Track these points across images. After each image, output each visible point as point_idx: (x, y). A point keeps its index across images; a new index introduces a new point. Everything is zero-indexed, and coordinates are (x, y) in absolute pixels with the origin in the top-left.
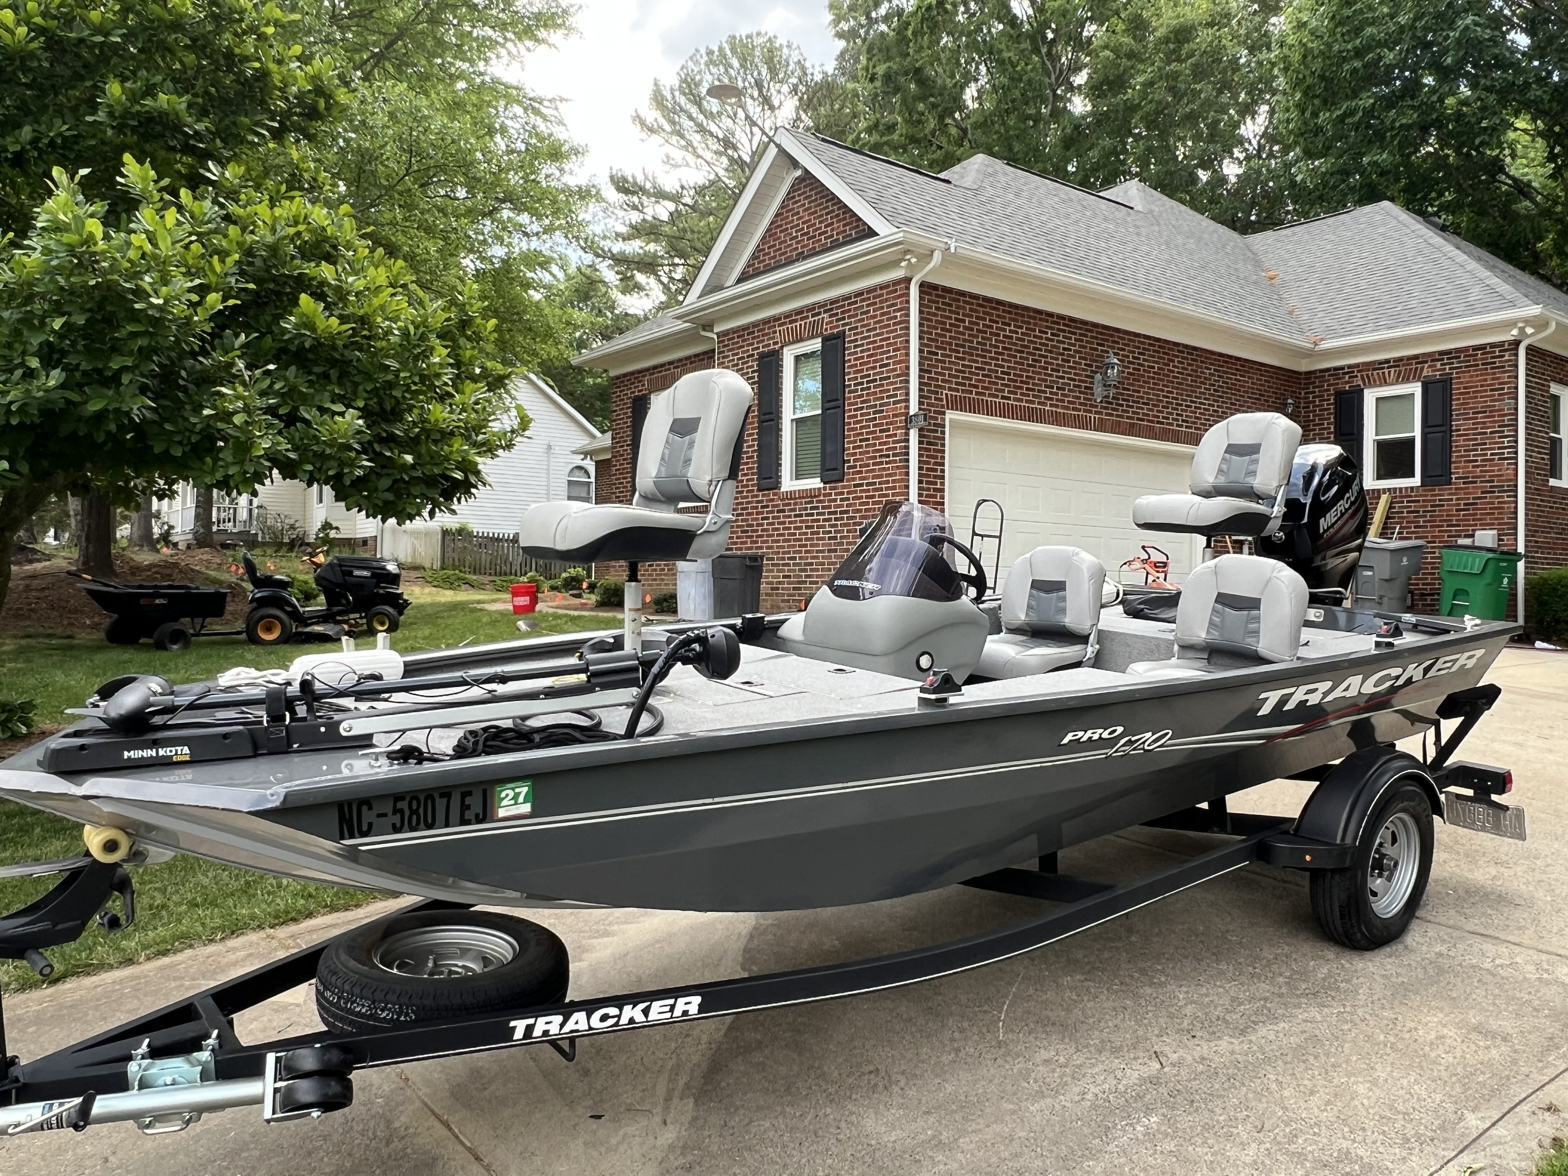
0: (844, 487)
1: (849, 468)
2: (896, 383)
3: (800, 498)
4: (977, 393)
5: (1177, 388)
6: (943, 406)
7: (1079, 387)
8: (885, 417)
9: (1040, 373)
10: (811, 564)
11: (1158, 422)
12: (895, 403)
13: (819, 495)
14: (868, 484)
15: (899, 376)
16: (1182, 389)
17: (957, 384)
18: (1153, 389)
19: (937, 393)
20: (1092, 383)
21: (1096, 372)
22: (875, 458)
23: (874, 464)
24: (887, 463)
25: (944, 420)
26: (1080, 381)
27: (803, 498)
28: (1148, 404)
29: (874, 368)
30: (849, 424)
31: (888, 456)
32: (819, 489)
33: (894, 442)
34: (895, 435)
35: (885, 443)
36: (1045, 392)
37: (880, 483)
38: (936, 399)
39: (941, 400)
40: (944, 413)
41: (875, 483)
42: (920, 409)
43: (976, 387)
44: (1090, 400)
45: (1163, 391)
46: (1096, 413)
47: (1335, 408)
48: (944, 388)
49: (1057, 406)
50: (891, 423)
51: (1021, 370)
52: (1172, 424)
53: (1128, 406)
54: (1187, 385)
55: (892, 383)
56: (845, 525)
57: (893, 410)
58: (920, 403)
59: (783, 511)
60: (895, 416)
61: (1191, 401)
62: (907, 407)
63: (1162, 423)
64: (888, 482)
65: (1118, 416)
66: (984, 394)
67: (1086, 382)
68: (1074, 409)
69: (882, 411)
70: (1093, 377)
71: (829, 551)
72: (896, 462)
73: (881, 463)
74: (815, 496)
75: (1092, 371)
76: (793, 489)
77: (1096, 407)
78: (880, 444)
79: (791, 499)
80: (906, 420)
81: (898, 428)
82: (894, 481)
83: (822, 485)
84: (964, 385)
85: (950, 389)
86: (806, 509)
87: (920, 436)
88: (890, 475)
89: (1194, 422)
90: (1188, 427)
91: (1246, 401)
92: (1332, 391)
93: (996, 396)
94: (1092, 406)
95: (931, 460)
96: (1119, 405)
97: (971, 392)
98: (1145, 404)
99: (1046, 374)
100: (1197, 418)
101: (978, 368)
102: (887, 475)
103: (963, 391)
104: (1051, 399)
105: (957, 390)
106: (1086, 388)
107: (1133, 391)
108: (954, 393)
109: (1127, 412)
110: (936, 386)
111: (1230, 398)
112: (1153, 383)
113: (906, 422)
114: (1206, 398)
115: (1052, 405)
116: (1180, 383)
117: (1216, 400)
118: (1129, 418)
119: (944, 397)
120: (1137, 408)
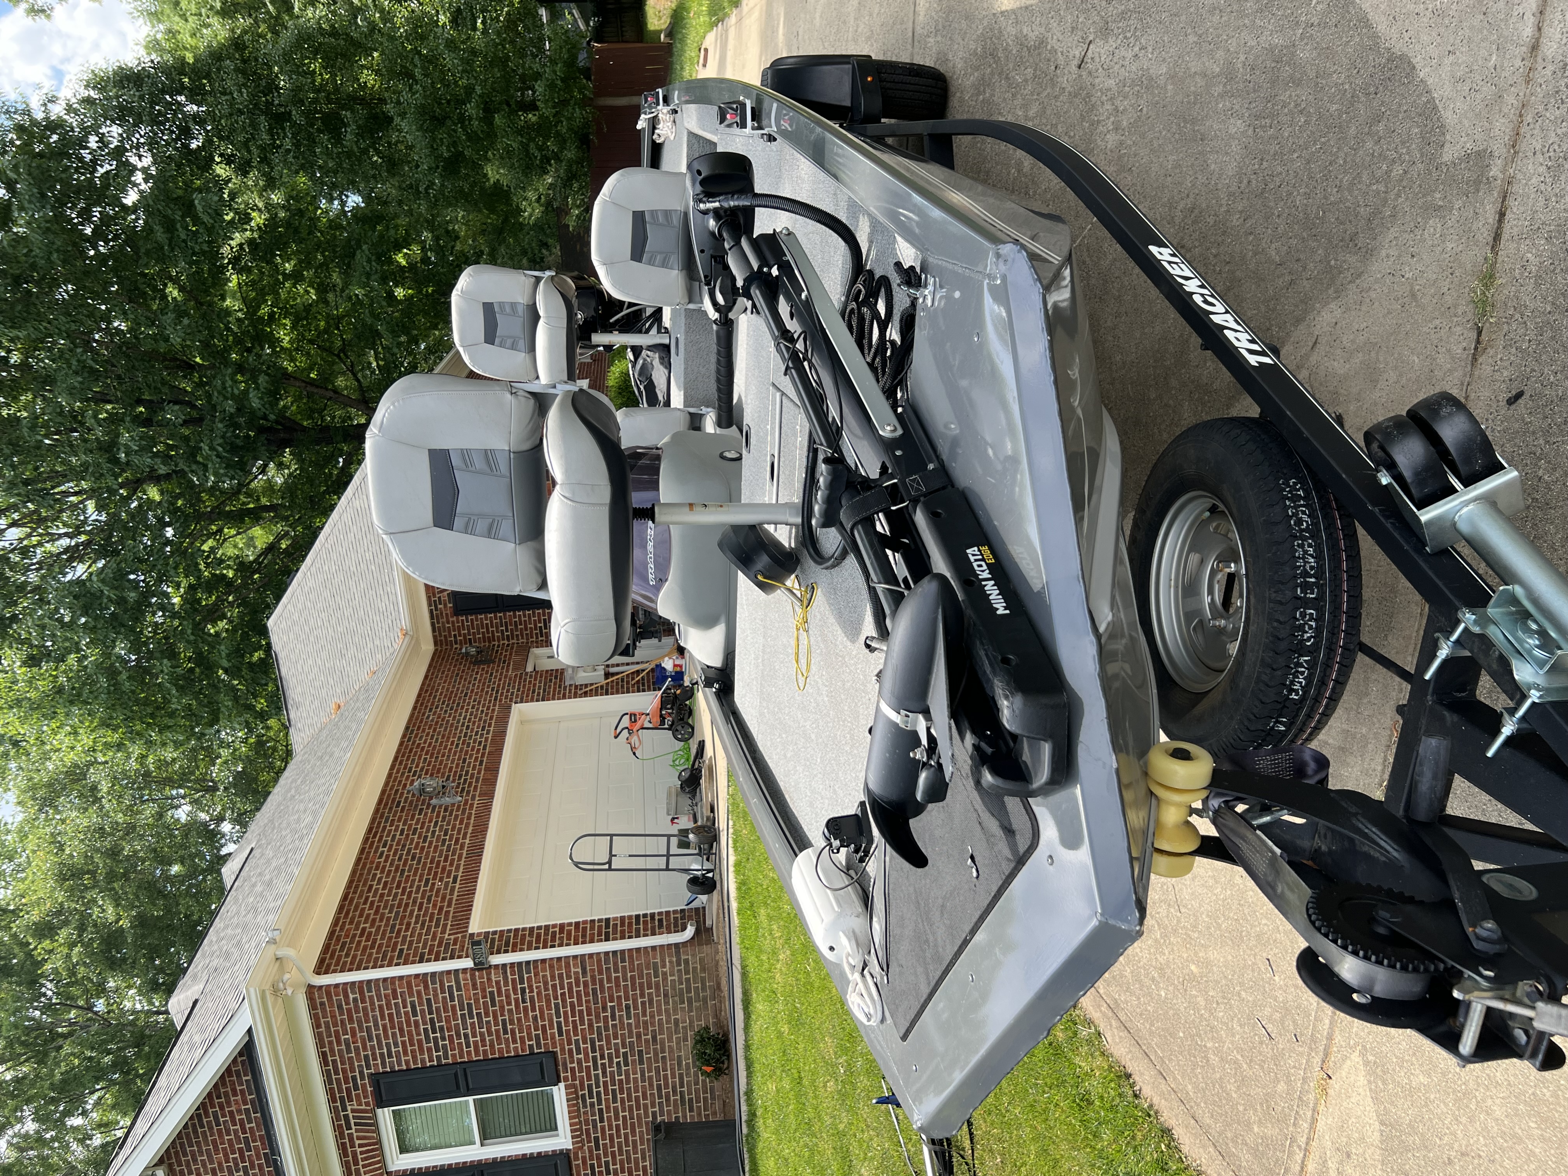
0: (563, 1050)
1: (539, 1045)
2: (435, 990)
3: (579, 1116)
4: (449, 905)
5: (448, 738)
6: (464, 937)
7: (444, 817)
8: (477, 1001)
9: (428, 853)
10: (659, 1088)
11: (484, 748)
12: (459, 989)
13: (574, 1086)
14: (558, 1016)
15: (426, 987)
16: (450, 733)
17: (437, 926)
18: (449, 756)
19: (448, 944)
20: (441, 806)
21: (429, 804)
22: (526, 1009)
23: (534, 1010)
24: (531, 991)
25: (479, 934)
26: (438, 816)
27: (579, 1110)
28: (465, 760)
29: (416, 1023)
30: (485, 1052)
31: (523, 990)
32: (566, 1087)
33: (506, 984)
34: (498, 983)
35: (508, 996)
36: (449, 846)
37: (556, 998)
38: (455, 944)
39: (456, 939)
40: (472, 935)
41: (557, 1005)
42: (467, 957)
43: (441, 908)
44: (459, 806)
45: (451, 749)
46: (473, 798)
47: (471, 615)
48: (442, 938)
49: (465, 834)
50: (484, 990)
51: (423, 870)
52: (486, 740)
53: (466, 774)
54: (445, 730)
55: (436, 995)
56: (608, 1042)
57: (467, 990)
58: (460, 958)
59: (596, 1140)
60: (474, 986)
61: (463, 725)
62: (465, 970)
63: (485, 746)
64: (554, 986)
65: (477, 781)
66: (451, 900)
67: (439, 812)
68: (469, 818)
69: (469, 1005)
70: (434, 807)
71: (641, 1062)
72: (529, 978)
73: (532, 999)
74: (576, 1092)
75: (428, 808)
76: (569, 1134)
77: (466, 801)
78: (509, 1004)
79: (581, 1129)
80: (479, 970)
81: (489, 979)
82: (553, 978)
83: (562, 1085)
84: (438, 920)
85: (443, 932)
86: (592, 1105)
87: (499, 952)
88: (546, 983)
89: (485, 722)
90: (490, 726)
91: (464, 686)
92: (455, 619)
93: (453, 889)
94: (466, 803)
95: (528, 938)
96: (465, 780)
97: (448, 912)
98: (464, 762)
99: (429, 847)
100: (480, 720)
101: (420, 909)
102: (546, 989)
103: (446, 919)
104: (457, 840)
105: (445, 926)
106: (446, 810)
107: (450, 771)
108: (449, 927)
109: (473, 775)
110: (440, 945)
111: (460, 698)
112: (443, 756)
113: (482, 969)
114: (460, 715)
115: (464, 838)
116: (443, 737)
117: (462, 708)
118: (479, 773)
119: (452, 937)
120: (469, 766)
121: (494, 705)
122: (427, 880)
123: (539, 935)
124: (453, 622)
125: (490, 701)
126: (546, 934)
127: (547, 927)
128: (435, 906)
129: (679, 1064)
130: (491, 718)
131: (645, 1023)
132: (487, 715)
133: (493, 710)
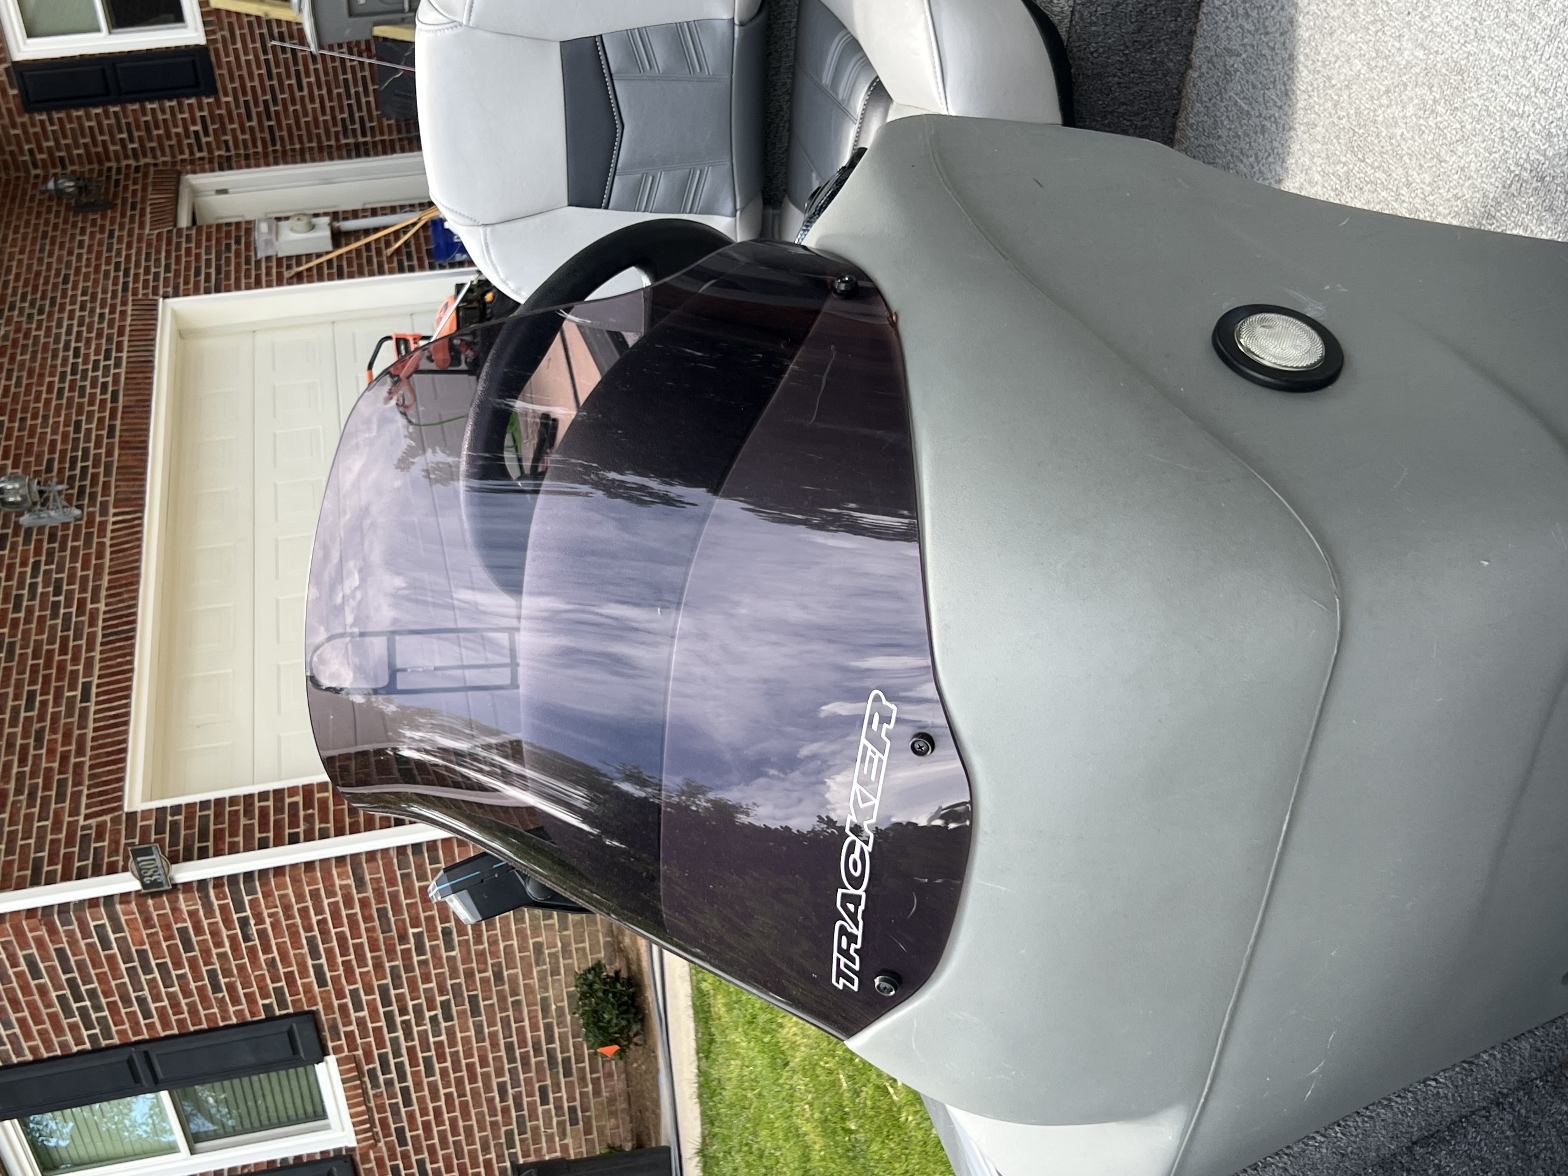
0: (328, 1007)
1: (282, 1004)
2: (70, 934)
3: (366, 1102)
4: (80, 752)
5: (41, 376)
6: (116, 821)
7: (50, 553)
8: (155, 945)
9: (26, 633)
10: (509, 1047)
11: (114, 398)
12: (117, 928)
13: (355, 1059)
14: (315, 954)
15: (52, 931)
16: (43, 366)
17: (60, 798)
18: (46, 417)
19: (85, 839)
20: (41, 530)
21: (17, 526)
22: (252, 951)
23: (267, 949)
24: (260, 921)
25: (146, 814)
26: (38, 552)
27: (365, 1093)
28: (78, 424)
29: (42, 989)
30: (181, 1022)
31: (244, 922)
32: (340, 1062)
33: (210, 913)
34: (193, 914)
35: (215, 934)
36: (67, 617)
37: (308, 928)
38: (100, 837)
39: (101, 827)
40: (132, 816)
41: (311, 941)
42: (125, 869)
43: (65, 757)
44: (77, 528)
45: (48, 402)
46: (104, 512)
47: (58, 109)
48: (72, 825)
49: (96, 590)
50: (166, 927)
51: (21, 672)
52: (116, 377)
53: (85, 458)
54: (33, 359)
55: (73, 942)
56: (413, 988)
57: (134, 929)
58: (112, 870)
59: (400, 1132)
60: (148, 922)
61: (67, 348)
62: (125, 897)
63: (115, 394)
64: (304, 912)
65: (108, 473)
66: (82, 738)
67: (39, 542)
68: (100, 555)
69: (142, 954)
70: (29, 531)
71: (475, 1012)
72: (254, 903)
73: (262, 934)
74: (358, 1068)
75: (16, 534)
76: (348, 1121)
77: (91, 516)
78: (219, 944)
79: (371, 1120)
80: (153, 895)
81: (175, 910)
82: (300, 898)
83: (331, 1059)
84: (62, 783)
85: (74, 812)
86: (389, 1083)
87: (188, 858)
88: (287, 908)
89: (109, 339)
90: (119, 349)
91: (60, 259)
92: (26, 118)
93: (84, 712)
94: (90, 523)
95: (243, 821)
96: (84, 469)
97: (78, 766)
98: (77, 430)
99: (28, 621)
100: (99, 335)
101: (22, 761)
102: (289, 916)
103: (77, 783)
104: (82, 603)
105: (76, 796)
106: (52, 538)
107: (52, 450)
108: (84, 801)
109: (97, 457)
110: (70, 842)
111: (55, 286)
112: (35, 417)
113: (160, 894)
114: (59, 325)
115: (95, 599)
116: (30, 375)
117: (62, 309)
118: (109, 453)
119: (93, 822)
120: (87, 439)
121: (124, 303)
122: (31, 695)
123: (264, 812)
124: (23, 125)
125: (114, 293)
126: (279, 810)
127: (278, 794)
128: (51, 752)
129: (545, 1010)
130: (121, 333)
131: (481, 954)
132: (111, 325)
133: (123, 313)
